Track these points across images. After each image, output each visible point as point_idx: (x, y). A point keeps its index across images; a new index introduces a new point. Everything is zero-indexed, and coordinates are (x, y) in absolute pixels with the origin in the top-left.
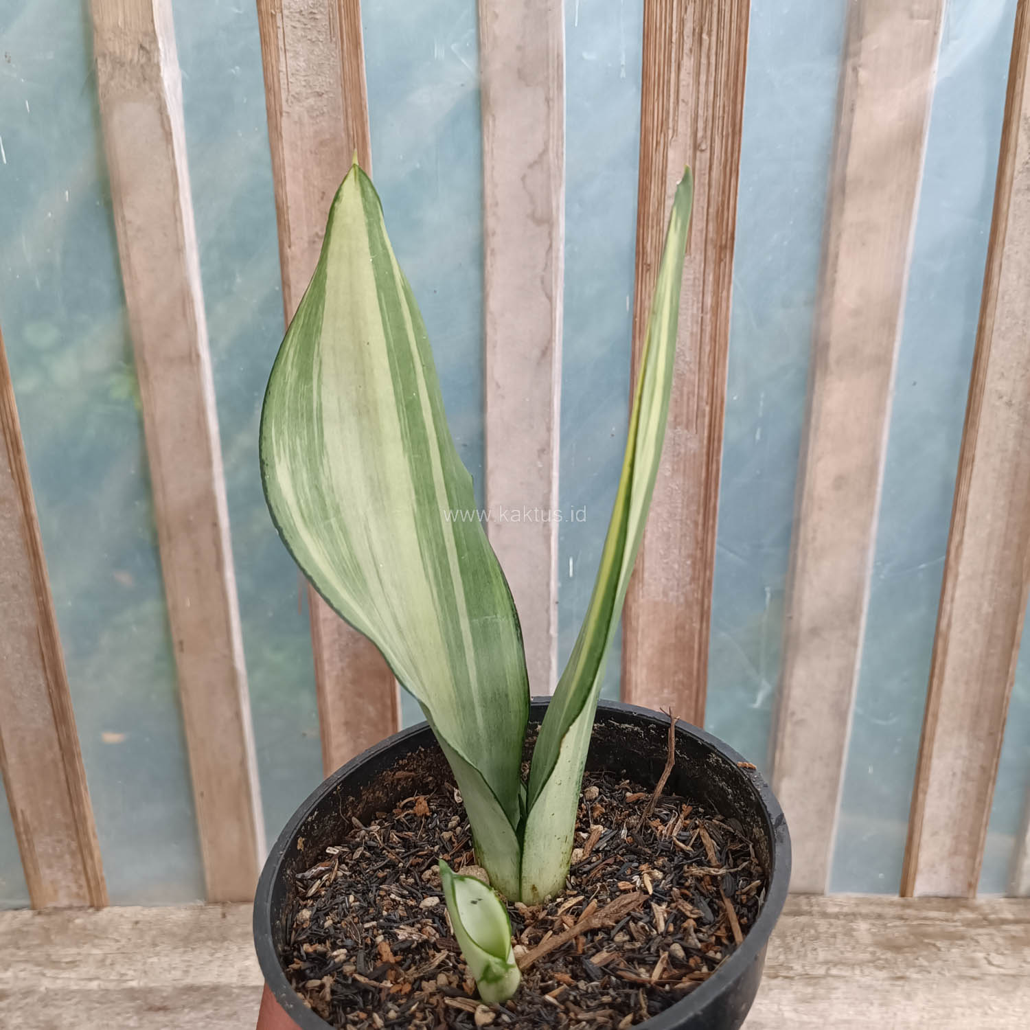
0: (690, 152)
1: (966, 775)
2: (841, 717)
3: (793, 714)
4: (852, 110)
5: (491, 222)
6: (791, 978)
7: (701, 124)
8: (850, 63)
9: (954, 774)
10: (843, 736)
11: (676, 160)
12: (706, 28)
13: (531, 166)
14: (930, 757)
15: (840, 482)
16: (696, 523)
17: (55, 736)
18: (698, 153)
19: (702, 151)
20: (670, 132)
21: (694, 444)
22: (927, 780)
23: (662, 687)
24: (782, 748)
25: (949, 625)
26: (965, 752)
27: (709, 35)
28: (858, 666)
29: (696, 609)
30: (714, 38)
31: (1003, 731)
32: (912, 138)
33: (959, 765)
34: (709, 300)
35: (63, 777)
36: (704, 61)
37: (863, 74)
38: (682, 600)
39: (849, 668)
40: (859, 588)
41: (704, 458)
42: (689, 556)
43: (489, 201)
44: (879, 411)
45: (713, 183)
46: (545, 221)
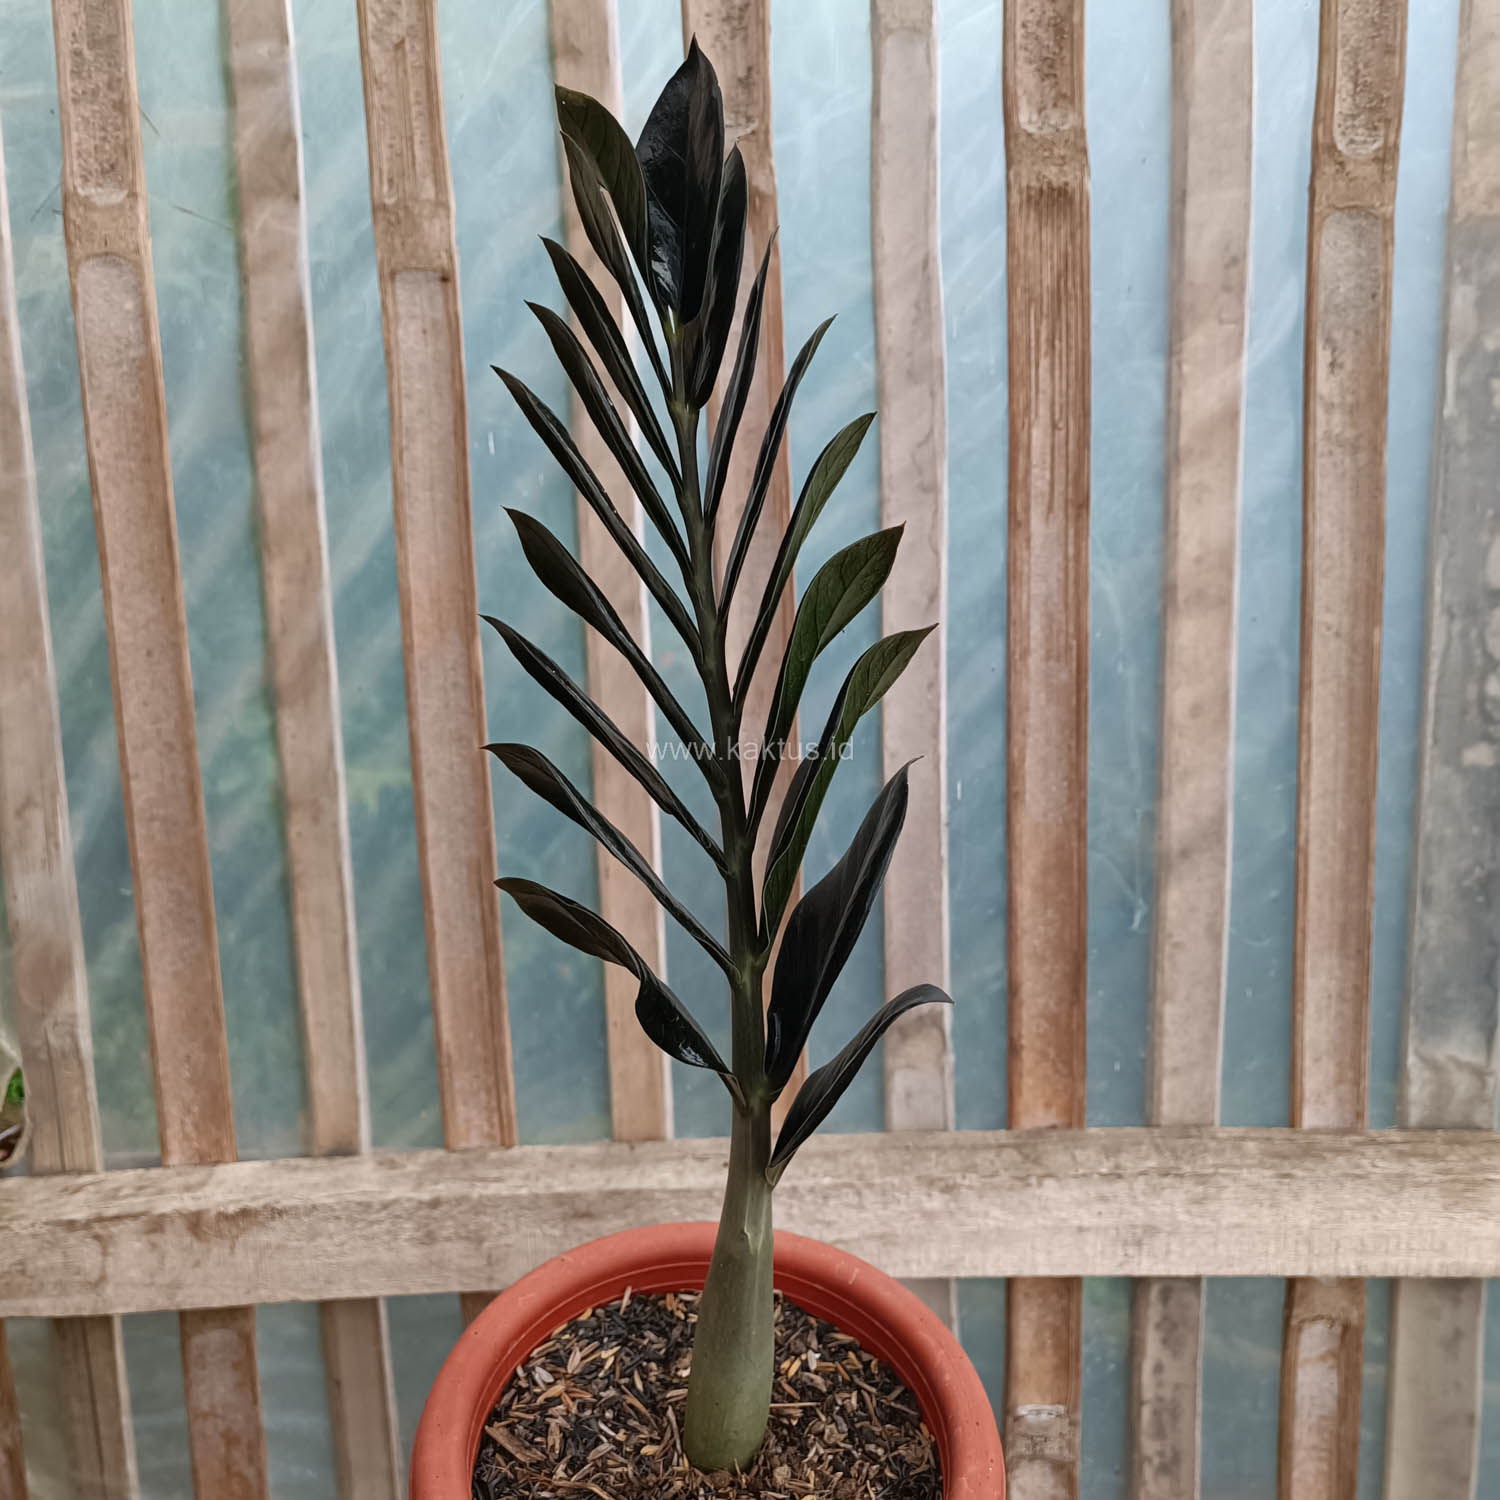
0: (1049, 431)
1: (1341, 997)
2: (1216, 938)
3: (1170, 936)
4: (1179, 395)
5: (887, 491)
6: (1181, 1176)
7: (1057, 409)
8: (1174, 360)
9: (1330, 996)
10: (1218, 958)
11: (1039, 437)
12: (1057, 336)
13: (920, 445)
14: (1303, 976)
15: (1196, 711)
16: (1069, 747)
17: (484, 965)
18: (1057, 432)
19: (1060, 429)
20: (1033, 416)
21: (1065, 676)
22: (1303, 1000)
23: (1046, 908)
24: (1163, 972)
25: (1307, 841)
26: (1337, 972)
27: (1060, 340)
28: (1228, 886)
29: (1074, 829)
30: (1064, 344)
31: (1368, 947)
32: (1231, 416)
33: (1333, 986)
34: (1071, 551)
35: (486, 1008)
36: (1057, 361)
37: (1186, 368)
38: (1060, 820)
39: (1220, 887)
40: (1222, 810)
41: (1074, 688)
42: (1066, 779)
43: (886, 473)
44: (1225, 644)
45: (1070, 455)
46: (931, 489)
